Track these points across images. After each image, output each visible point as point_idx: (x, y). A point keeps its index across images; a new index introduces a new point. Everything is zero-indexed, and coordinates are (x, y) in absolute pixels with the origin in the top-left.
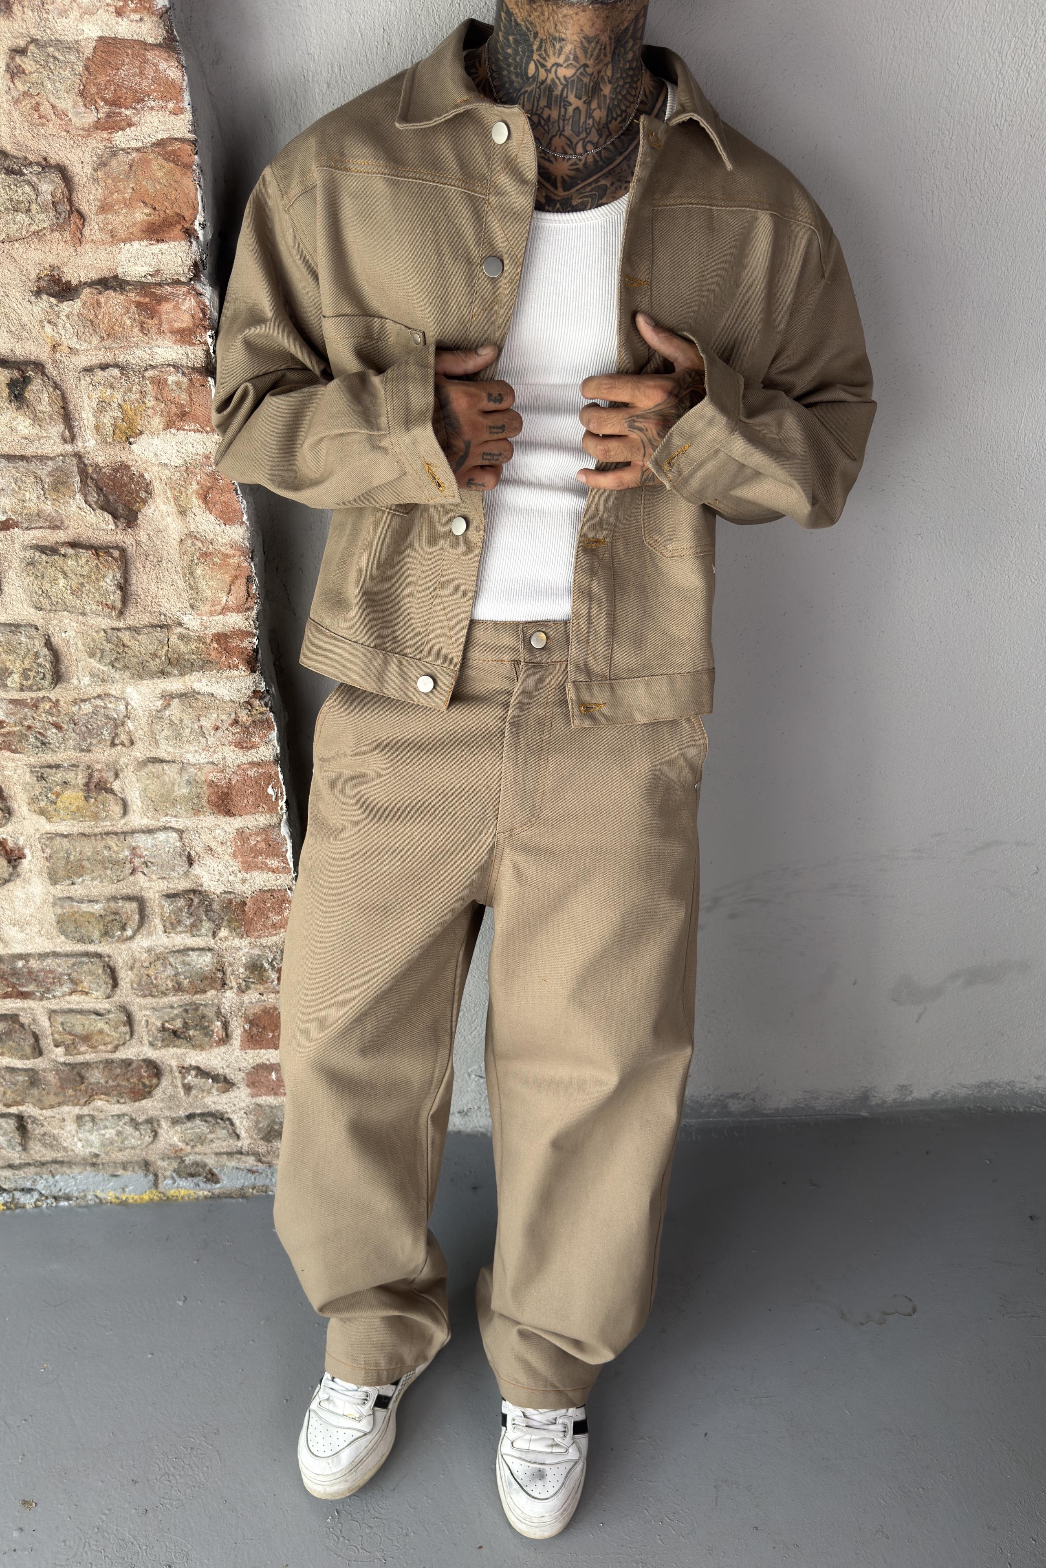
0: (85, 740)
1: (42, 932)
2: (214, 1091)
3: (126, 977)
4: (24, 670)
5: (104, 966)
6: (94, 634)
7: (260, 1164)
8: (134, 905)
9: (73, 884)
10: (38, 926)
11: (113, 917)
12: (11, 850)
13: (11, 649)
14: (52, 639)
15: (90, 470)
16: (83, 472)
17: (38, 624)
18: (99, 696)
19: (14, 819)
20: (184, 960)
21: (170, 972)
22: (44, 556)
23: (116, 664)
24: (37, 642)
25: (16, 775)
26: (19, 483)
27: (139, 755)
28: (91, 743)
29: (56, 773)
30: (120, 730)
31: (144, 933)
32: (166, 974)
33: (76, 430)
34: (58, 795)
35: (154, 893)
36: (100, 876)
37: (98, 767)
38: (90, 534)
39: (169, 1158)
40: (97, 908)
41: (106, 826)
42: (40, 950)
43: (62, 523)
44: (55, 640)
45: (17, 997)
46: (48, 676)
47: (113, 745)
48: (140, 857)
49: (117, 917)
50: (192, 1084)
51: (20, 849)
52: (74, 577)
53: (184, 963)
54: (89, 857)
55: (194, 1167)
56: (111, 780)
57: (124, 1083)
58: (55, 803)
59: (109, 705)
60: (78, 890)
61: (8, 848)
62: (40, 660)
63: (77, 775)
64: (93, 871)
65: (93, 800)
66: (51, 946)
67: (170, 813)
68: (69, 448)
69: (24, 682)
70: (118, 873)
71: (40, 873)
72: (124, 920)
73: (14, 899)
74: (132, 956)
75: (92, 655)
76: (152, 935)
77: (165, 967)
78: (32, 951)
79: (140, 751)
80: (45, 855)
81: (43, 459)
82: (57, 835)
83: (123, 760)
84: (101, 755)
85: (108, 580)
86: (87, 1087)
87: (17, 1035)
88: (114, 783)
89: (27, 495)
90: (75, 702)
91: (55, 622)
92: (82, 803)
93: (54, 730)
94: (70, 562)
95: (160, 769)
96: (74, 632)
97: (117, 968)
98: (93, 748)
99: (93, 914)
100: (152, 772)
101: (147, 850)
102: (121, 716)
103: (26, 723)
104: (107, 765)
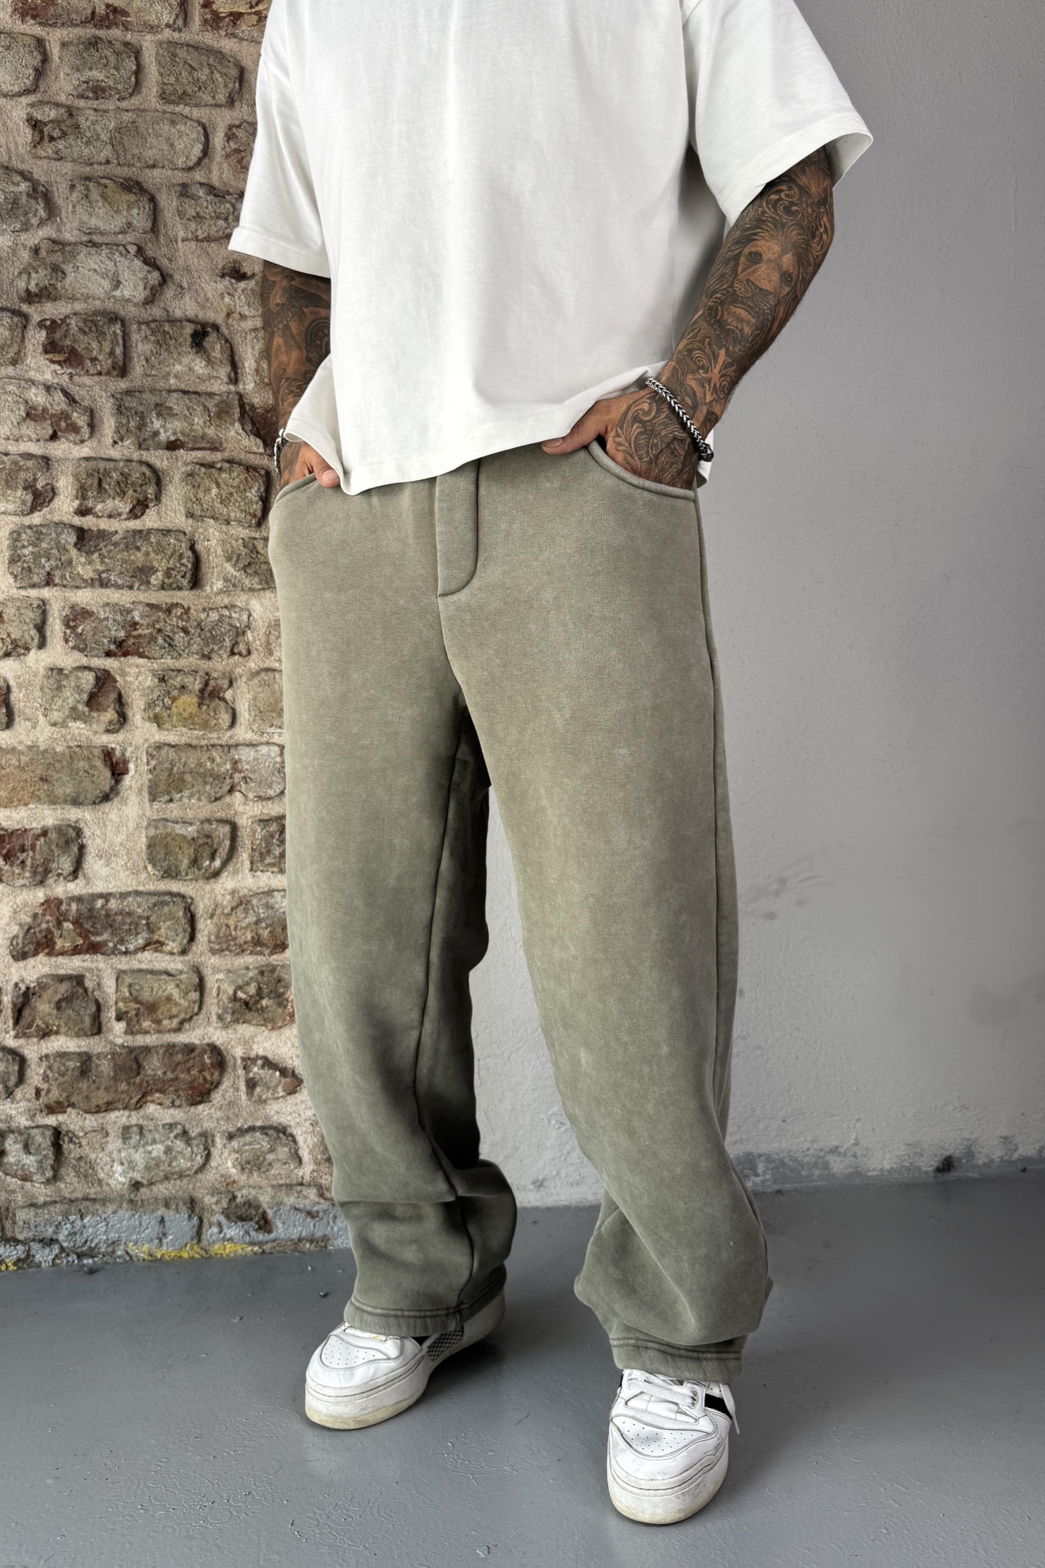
0: (208, 645)
1: (129, 865)
2: (280, 1089)
3: (205, 928)
4: (168, 569)
5: (185, 908)
6: (234, 542)
7: (322, 1201)
8: (227, 829)
9: (171, 800)
10: (125, 857)
11: (205, 840)
12: (117, 762)
13: (160, 549)
14: (196, 546)
15: (247, 408)
16: (242, 406)
17: (187, 531)
18: (226, 607)
19: (127, 727)
20: (268, 902)
21: (251, 919)
22: (203, 469)
23: (248, 571)
24: (183, 545)
25: (137, 683)
26: (191, 410)
27: (253, 665)
28: (212, 650)
29: (176, 676)
30: (240, 639)
31: (231, 869)
32: (247, 921)
33: (239, 375)
34: (174, 699)
35: (248, 819)
36: (199, 792)
37: (215, 675)
38: (242, 457)
39: (218, 1193)
40: (191, 831)
41: (212, 738)
42: (123, 889)
43: (221, 444)
44: (199, 547)
45: (87, 951)
46: (188, 576)
47: (233, 653)
48: (240, 772)
49: (209, 840)
50: (257, 1077)
51: (126, 762)
52: (225, 487)
53: (268, 906)
54: (191, 769)
55: (246, 1207)
56: (226, 686)
57: (182, 1076)
58: (170, 709)
59: (233, 615)
60: (174, 810)
61: (114, 760)
62: (184, 561)
63: (195, 679)
64: (193, 786)
65: (205, 707)
66: (134, 884)
67: (275, 723)
68: (232, 387)
69: (166, 580)
70: (217, 789)
71: (140, 790)
72: (215, 846)
73: (108, 823)
74: (214, 900)
75: (229, 559)
76: (238, 874)
77: (247, 913)
78: (114, 890)
79: (253, 663)
80: (150, 767)
81: (211, 395)
82: (165, 744)
83: (239, 670)
84: (220, 664)
85: (253, 491)
86: (142, 1081)
87: (78, 1002)
88: (227, 693)
89: (196, 420)
90: (204, 610)
91: (201, 530)
92: (193, 709)
93: (182, 634)
94: (224, 475)
95: (272, 677)
96: (215, 541)
97: (198, 916)
98: (213, 655)
99: (185, 837)
100: (264, 680)
101: (248, 763)
102: (243, 626)
103: (158, 626)
104: (224, 674)
